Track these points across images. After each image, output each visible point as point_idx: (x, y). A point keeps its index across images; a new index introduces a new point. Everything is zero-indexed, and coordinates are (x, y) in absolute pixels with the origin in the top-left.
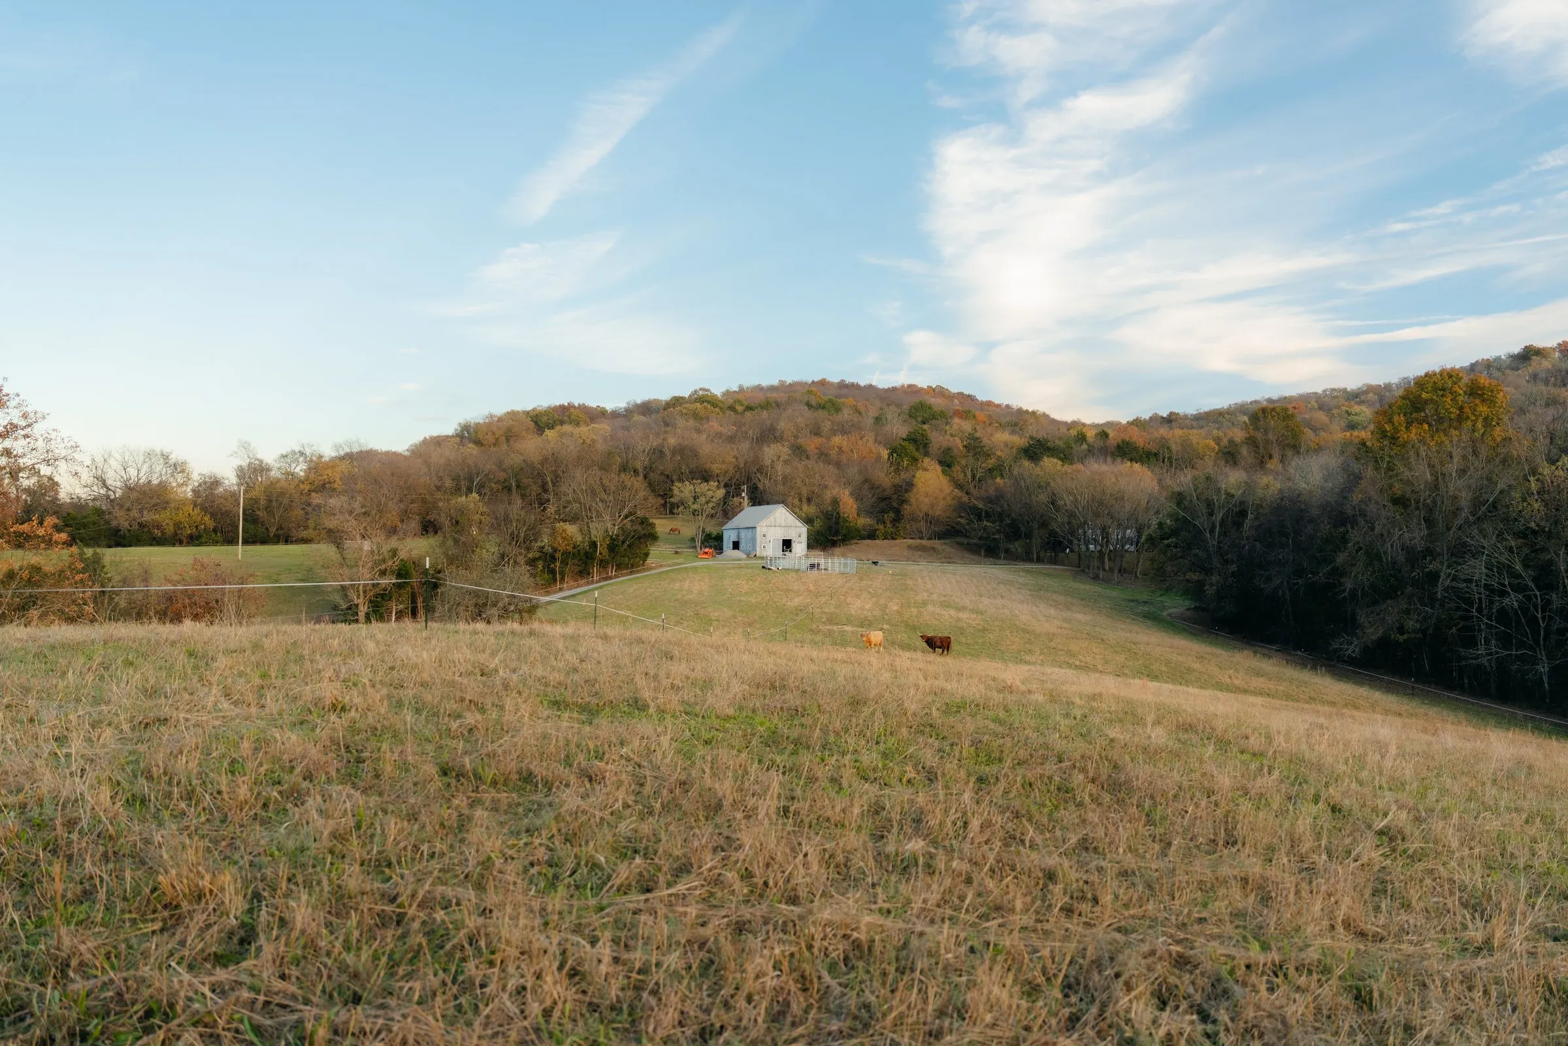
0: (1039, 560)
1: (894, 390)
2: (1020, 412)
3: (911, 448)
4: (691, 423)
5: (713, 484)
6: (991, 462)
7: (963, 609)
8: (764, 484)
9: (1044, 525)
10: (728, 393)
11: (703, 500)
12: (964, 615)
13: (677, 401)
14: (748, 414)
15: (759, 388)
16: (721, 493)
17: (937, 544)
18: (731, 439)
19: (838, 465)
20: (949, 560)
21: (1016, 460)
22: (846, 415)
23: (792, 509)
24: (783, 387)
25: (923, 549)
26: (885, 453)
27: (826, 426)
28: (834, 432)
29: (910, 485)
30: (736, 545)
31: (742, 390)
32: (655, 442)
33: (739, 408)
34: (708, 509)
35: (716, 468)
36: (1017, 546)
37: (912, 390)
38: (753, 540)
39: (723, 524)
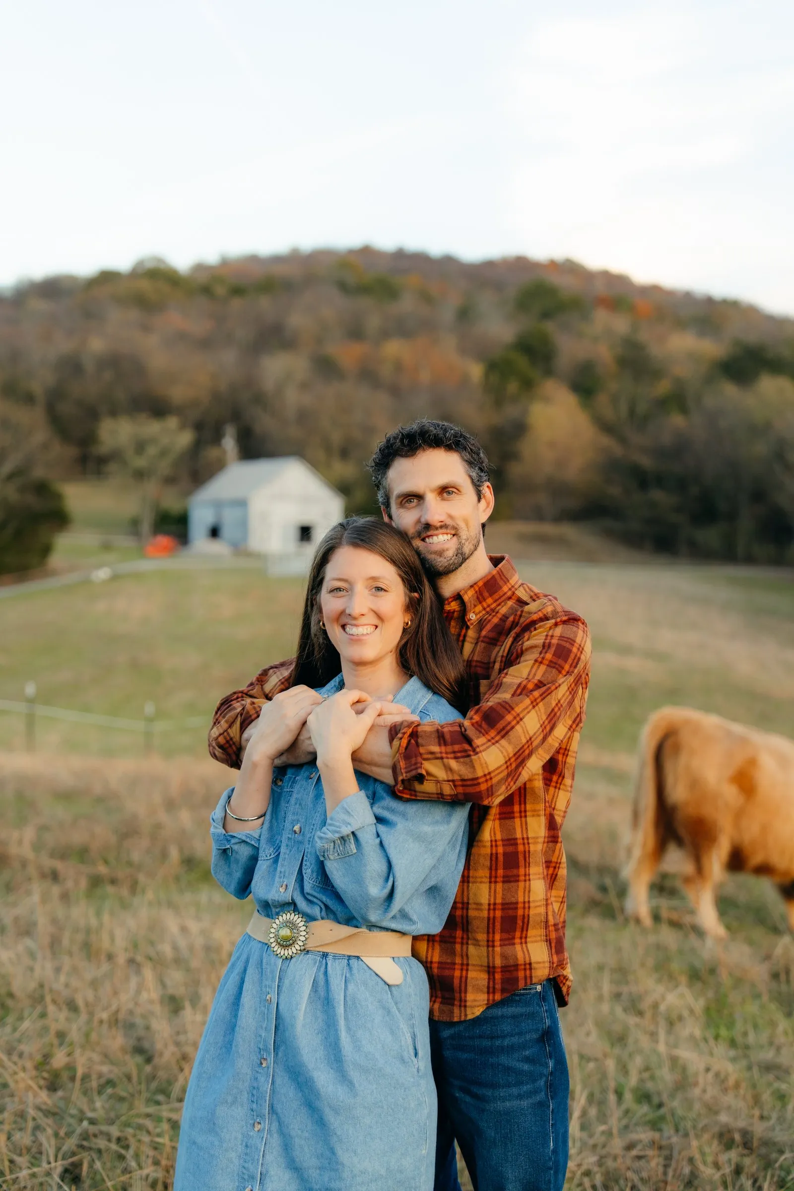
0: (750, 560)
1: (490, 265)
2: (710, 302)
3: (522, 362)
4: (134, 314)
5: (172, 422)
6: (663, 387)
7: (626, 650)
8: (265, 423)
9: (759, 495)
10: (200, 268)
11: (152, 451)
12: (632, 663)
13: (106, 278)
14: (237, 304)
15: (254, 259)
16: (185, 439)
17: (569, 530)
18: (206, 344)
19: (395, 391)
20: (589, 558)
21: (709, 380)
22: (407, 304)
23: (315, 465)
24: (295, 258)
25: (542, 540)
26: (476, 371)
27: (373, 322)
28: (385, 334)
29: (520, 429)
30: (215, 532)
31: (225, 263)
32: (63, 345)
33: (220, 291)
34: (164, 467)
35: (178, 394)
36: (710, 536)
37: (521, 264)
38: (244, 524)
39: (188, 493)
